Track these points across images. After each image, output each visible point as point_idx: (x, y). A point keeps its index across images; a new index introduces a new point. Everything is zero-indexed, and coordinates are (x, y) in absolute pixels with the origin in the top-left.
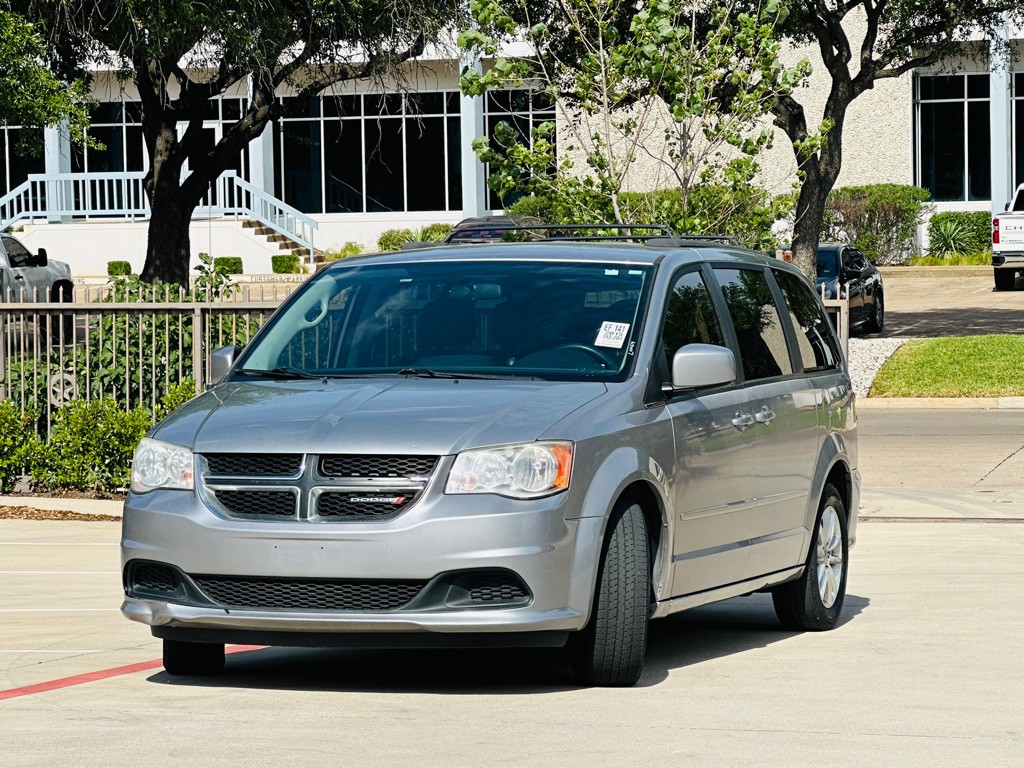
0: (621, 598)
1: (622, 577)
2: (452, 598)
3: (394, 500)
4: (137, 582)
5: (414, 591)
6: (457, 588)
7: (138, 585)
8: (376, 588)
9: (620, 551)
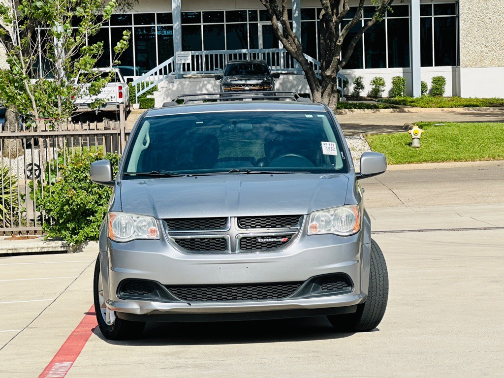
0: (378, 286)
1: (377, 275)
2: (314, 290)
3: (282, 240)
4: (123, 291)
5: (296, 287)
6: (316, 284)
7: (123, 293)
8: (276, 287)
9: (374, 261)
